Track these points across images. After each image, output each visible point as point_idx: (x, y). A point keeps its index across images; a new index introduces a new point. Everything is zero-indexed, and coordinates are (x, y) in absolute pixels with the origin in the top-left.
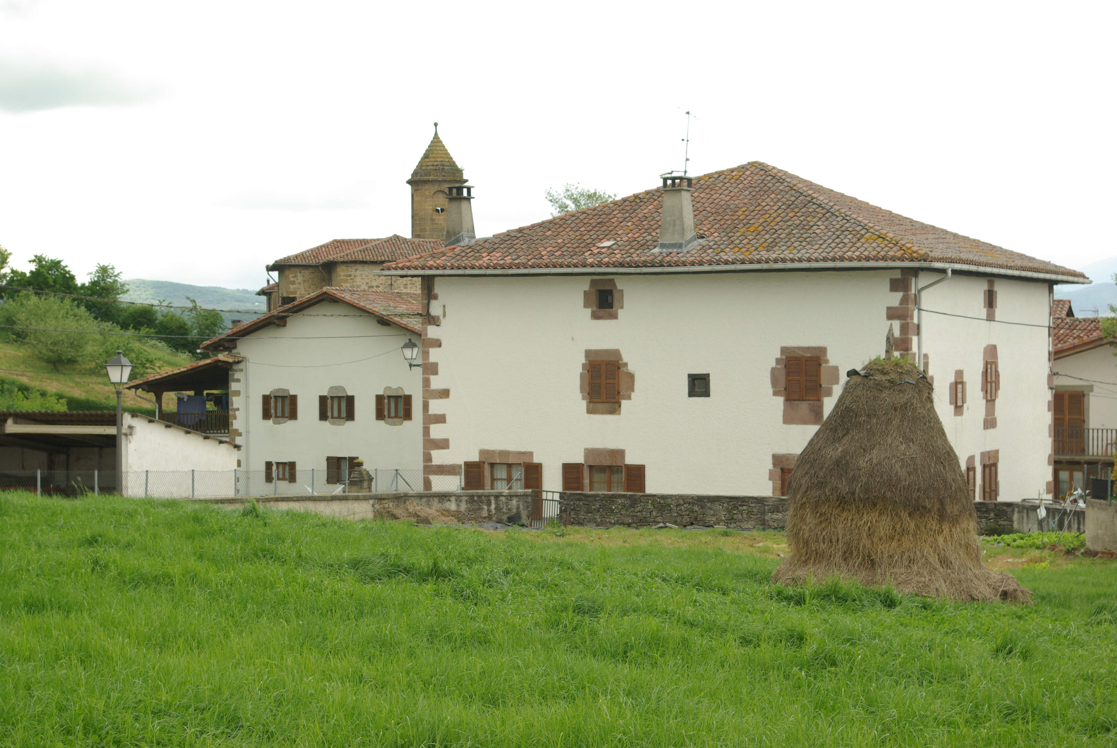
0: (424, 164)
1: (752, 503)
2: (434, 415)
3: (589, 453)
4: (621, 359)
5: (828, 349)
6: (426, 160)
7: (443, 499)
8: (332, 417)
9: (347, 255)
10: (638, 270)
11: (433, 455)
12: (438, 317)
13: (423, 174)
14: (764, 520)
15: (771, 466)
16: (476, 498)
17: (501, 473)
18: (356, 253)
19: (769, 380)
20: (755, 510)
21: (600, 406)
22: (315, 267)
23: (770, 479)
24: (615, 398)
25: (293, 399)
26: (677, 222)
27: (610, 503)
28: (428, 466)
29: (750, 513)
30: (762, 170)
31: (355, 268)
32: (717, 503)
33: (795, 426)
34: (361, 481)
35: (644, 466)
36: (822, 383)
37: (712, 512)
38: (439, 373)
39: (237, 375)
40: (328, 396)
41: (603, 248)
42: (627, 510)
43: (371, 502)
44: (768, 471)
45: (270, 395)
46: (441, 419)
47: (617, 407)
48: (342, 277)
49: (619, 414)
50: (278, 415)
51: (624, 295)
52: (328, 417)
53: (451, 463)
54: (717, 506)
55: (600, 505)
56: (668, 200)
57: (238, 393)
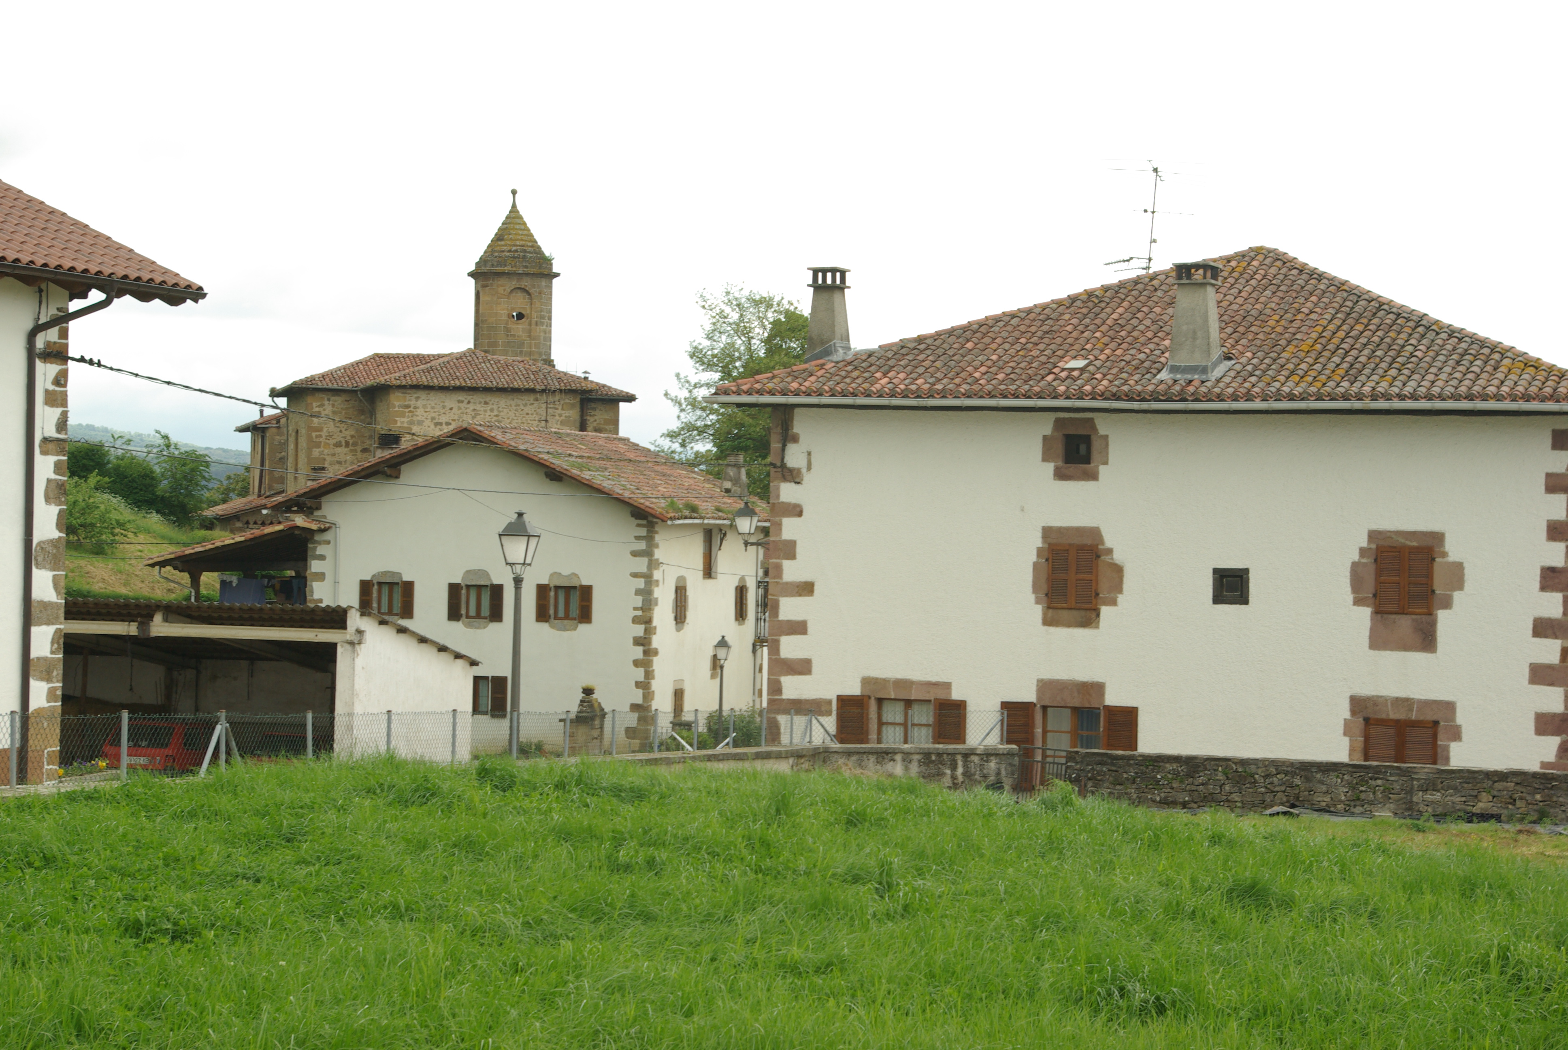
0: (498, 248)
1: (1391, 775)
2: (788, 621)
3: (1044, 686)
4: (1102, 542)
5: (1447, 535)
6: (499, 243)
7: (884, 758)
8: (468, 617)
9: (405, 376)
10: (1145, 406)
11: (783, 684)
12: (799, 470)
13: (495, 264)
14: (1411, 802)
15: (1347, 715)
16: (933, 758)
17: (895, 713)
18: (417, 374)
19: (1348, 581)
20: (1397, 787)
21: (1065, 614)
22: (352, 392)
23: (1345, 734)
24: (1090, 603)
25: (408, 588)
26: (1199, 334)
27: (1153, 770)
28: (775, 700)
29: (1388, 792)
30: (1278, 259)
31: (416, 395)
32: (1333, 775)
33: (1388, 652)
34: (592, 719)
35: (1137, 708)
36: (1435, 587)
37: (1324, 788)
38: (798, 556)
39: (320, 550)
40: (463, 584)
41: (1073, 370)
42: (1182, 782)
43: (791, 760)
44: (1343, 722)
45: (371, 581)
46: (799, 628)
47: (1094, 616)
48: (397, 409)
49: (1097, 627)
50: (383, 611)
51: (1110, 443)
52: (461, 615)
53: (814, 697)
54: (1333, 779)
55: (1136, 773)
56: (1185, 299)
57: (321, 576)
